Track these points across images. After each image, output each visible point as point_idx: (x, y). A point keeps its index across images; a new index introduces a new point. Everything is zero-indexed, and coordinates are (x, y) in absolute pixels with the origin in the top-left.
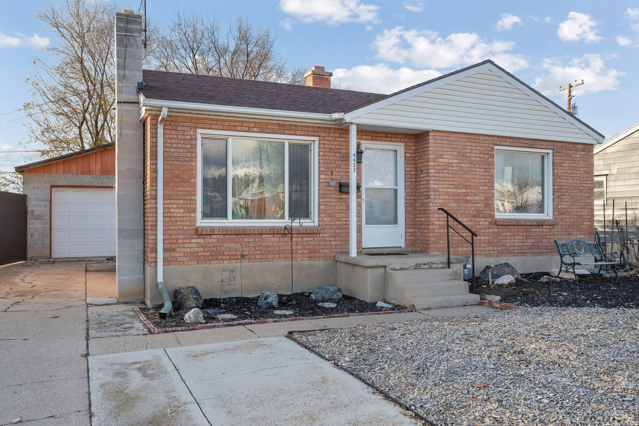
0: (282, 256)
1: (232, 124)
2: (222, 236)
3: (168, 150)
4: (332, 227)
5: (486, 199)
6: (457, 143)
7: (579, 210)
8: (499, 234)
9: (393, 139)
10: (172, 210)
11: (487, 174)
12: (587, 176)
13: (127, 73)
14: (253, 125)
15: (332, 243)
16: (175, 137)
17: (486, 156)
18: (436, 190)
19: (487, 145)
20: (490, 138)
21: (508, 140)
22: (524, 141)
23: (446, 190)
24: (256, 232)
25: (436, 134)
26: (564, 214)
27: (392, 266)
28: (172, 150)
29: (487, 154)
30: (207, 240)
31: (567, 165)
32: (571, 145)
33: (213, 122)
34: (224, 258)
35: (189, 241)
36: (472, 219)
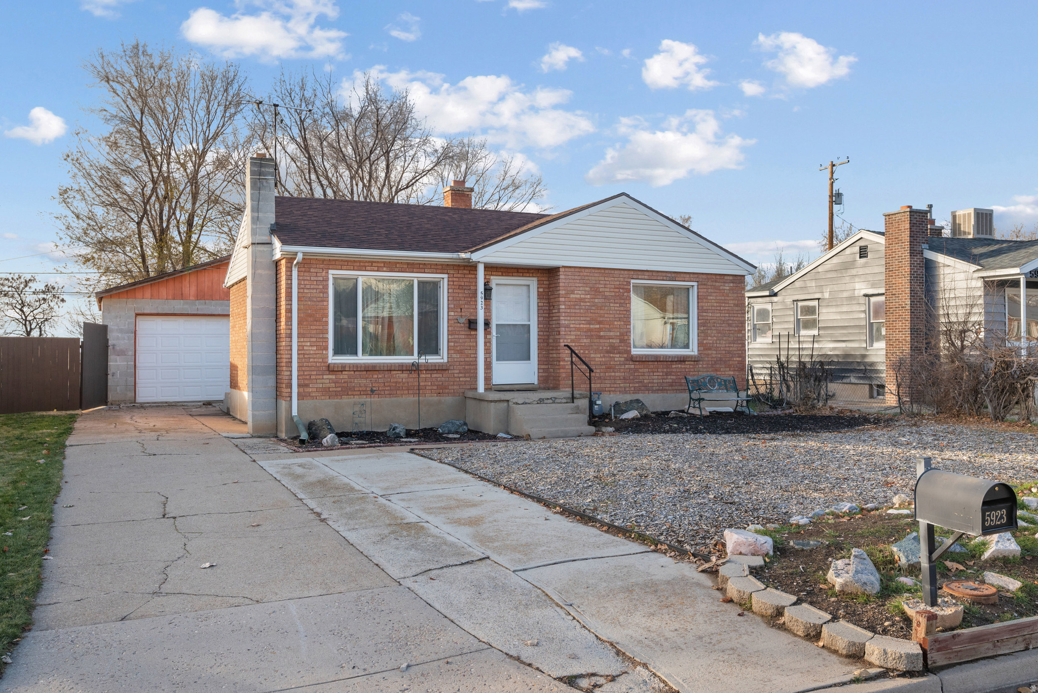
0: (411, 392)
1: (362, 264)
2: (353, 373)
3: (302, 291)
4: (461, 363)
5: (622, 334)
6: (590, 278)
7: (727, 345)
8: (636, 370)
9: (524, 274)
10: (305, 348)
11: (622, 309)
12: (737, 308)
13: (261, 215)
14: (382, 265)
15: (461, 379)
16: (309, 278)
17: (621, 291)
18: (567, 326)
19: (622, 279)
20: (626, 272)
21: (647, 273)
22: (664, 274)
23: (578, 326)
24: (386, 369)
25: (567, 269)
26: (710, 349)
27: (514, 401)
28: (305, 291)
29: (623, 289)
30: (338, 376)
31: (714, 298)
32: (718, 277)
33: (344, 263)
34: (354, 393)
35: (321, 377)
36: (607, 355)
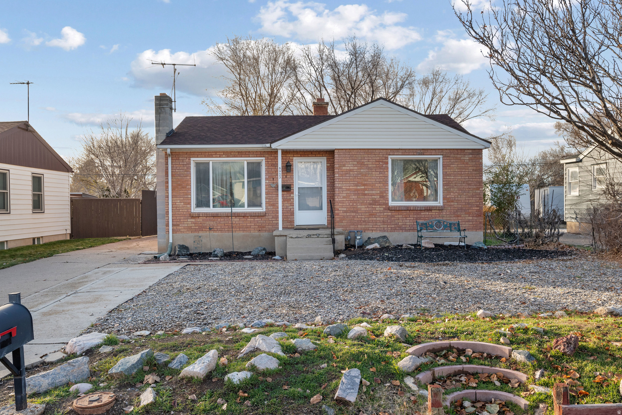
0: (241, 229)
2: (205, 218)
3: (174, 170)
4: (274, 212)
5: (381, 192)
6: (357, 156)
7: (467, 199)
8: (392, 216)
9: (316, 155)
10: (177, 204)
11: (382, 175)
12: (475, 173)
13: (161, 128)
15: (274, 222)
16: (178, 163)
17: (381, 163)
18: (340, 188)
19: (381, 156)
20: (384, 151)
21: (401, 151)
22: (414, 151)
23: (348, 187)
24: (224, 215)
25: (340, 151)
26: (453, 202)
27: (290, 236)
29: (382, 162)
30: (196, 220)
31: (456, 166)
32: (459, 151)
33: (199, 153)
34: (206, 230)
35: (186, 220)
36: (370, 206)
